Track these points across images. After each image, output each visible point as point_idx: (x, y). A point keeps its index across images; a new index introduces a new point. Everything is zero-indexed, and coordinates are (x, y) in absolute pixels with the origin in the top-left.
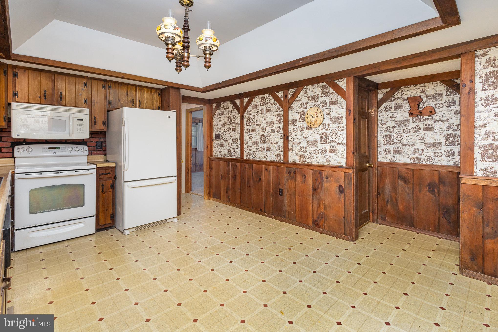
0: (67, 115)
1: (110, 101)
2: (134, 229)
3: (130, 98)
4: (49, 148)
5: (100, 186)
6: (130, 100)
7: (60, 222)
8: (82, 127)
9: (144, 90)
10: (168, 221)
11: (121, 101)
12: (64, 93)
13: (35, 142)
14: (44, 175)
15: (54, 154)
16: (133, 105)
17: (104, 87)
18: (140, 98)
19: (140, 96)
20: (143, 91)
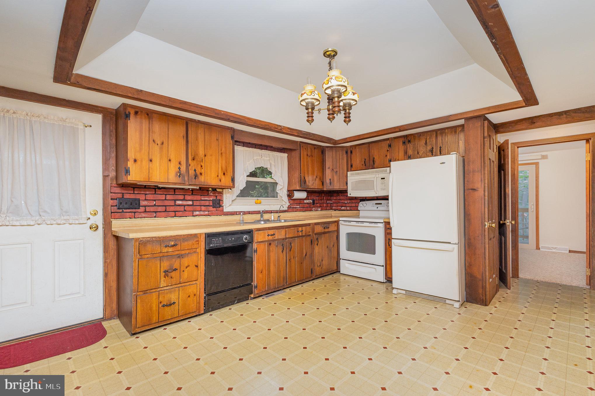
0: (373, 176)
1: (409, 156)
2: (404, 292)
3: (429, 148)
4: (376, 204)
5: (388, 240)
6: (429, 149)
7: (361, 262)
8: (384, 185)
9: (446, 133)
10: (448, 301)
11: (420, 153)
12: (375, 158)
13: (370, 199)
14: (365, 224)
15: (377, 209)
16: (432, 155)
17: (404, 143)
18: (441, 144)
19: (441, 141)
20: (444, 134)
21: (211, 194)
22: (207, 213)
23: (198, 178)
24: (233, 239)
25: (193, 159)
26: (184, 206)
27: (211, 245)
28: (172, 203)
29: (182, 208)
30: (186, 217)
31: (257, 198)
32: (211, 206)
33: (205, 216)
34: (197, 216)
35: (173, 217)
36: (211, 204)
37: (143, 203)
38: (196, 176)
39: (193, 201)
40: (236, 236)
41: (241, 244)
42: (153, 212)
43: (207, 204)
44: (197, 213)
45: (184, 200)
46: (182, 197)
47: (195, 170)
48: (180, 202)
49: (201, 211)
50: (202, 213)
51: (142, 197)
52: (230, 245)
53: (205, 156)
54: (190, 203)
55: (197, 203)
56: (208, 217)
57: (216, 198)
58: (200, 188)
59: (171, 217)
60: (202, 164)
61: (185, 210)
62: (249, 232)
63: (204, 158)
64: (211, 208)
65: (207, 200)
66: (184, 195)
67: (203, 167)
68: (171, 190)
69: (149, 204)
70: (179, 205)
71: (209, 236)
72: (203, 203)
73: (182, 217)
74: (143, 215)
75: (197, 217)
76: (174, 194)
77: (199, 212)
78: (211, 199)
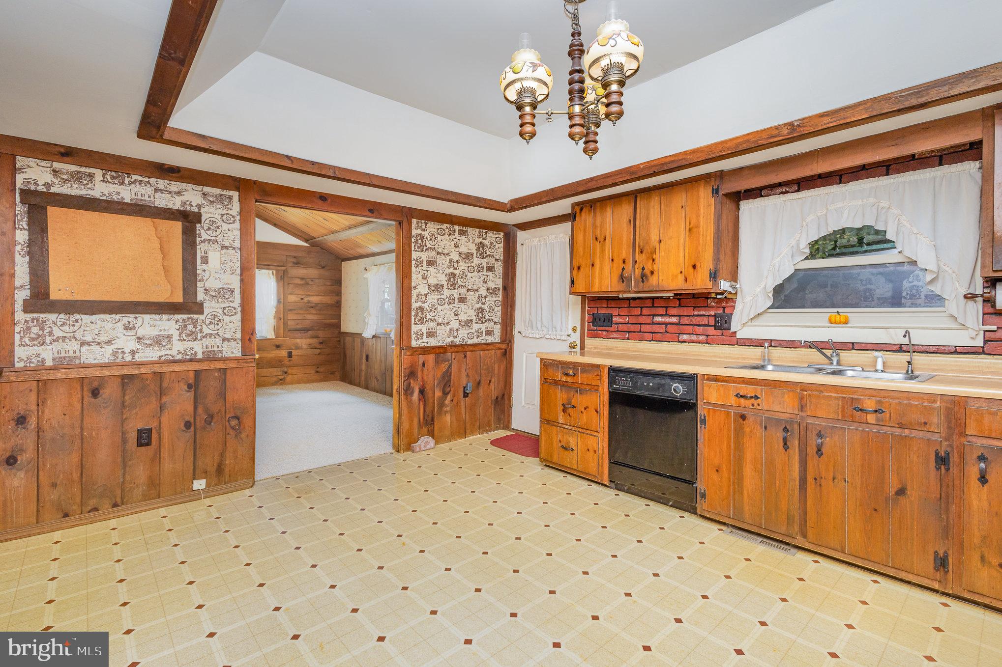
21: (713, 304)
22: (702, 338)
23: (648, 280)
24: (651, 384)
25: (642, 252)
26: (666, 324)
27: (615, 386)
28: (649, 321)
29: (662, 329)
30: (667, 343)
31: (835, 310)
32: (712, 326)
33: (699, 343)
34: (686, 342)
35: (650, 341)
36: (712, 322)
37: (616, 319)
38: (644, 277)
39: (680, 316)
40: (657, 380)
41: (666, 397)
42: (626, 331)
43: (704, 321)
44: (685, 337)
45: (667, 315)
46: (662, 311)
47: (643, 269)
48: (658, 319)
49: (693, 334)
50: (694, 337)
51: (615, 312)
52: (645, 393)
53: (660, 241)
54: (675, 320)
55: (685, 320)
56: (706, 345)
57: (724, 311)
58: (676, 295)
59: (647, 341)
60: (654, 257)
61: (666, 332)
62: (689, 379)
63: (658, 245)
64: (711, 331)
65: (705, 315)
66: (666, 307)
67: (656, 261)
68: (647, 301)
69: (622, 321)
70: (659, 323)
71: (615, 372)
72: (695, 320)
73: (662, 343)
74: (615, 335)
75: (685, 344)
76: (653, 306)
77: (687, 336)
78: (712, 313)
